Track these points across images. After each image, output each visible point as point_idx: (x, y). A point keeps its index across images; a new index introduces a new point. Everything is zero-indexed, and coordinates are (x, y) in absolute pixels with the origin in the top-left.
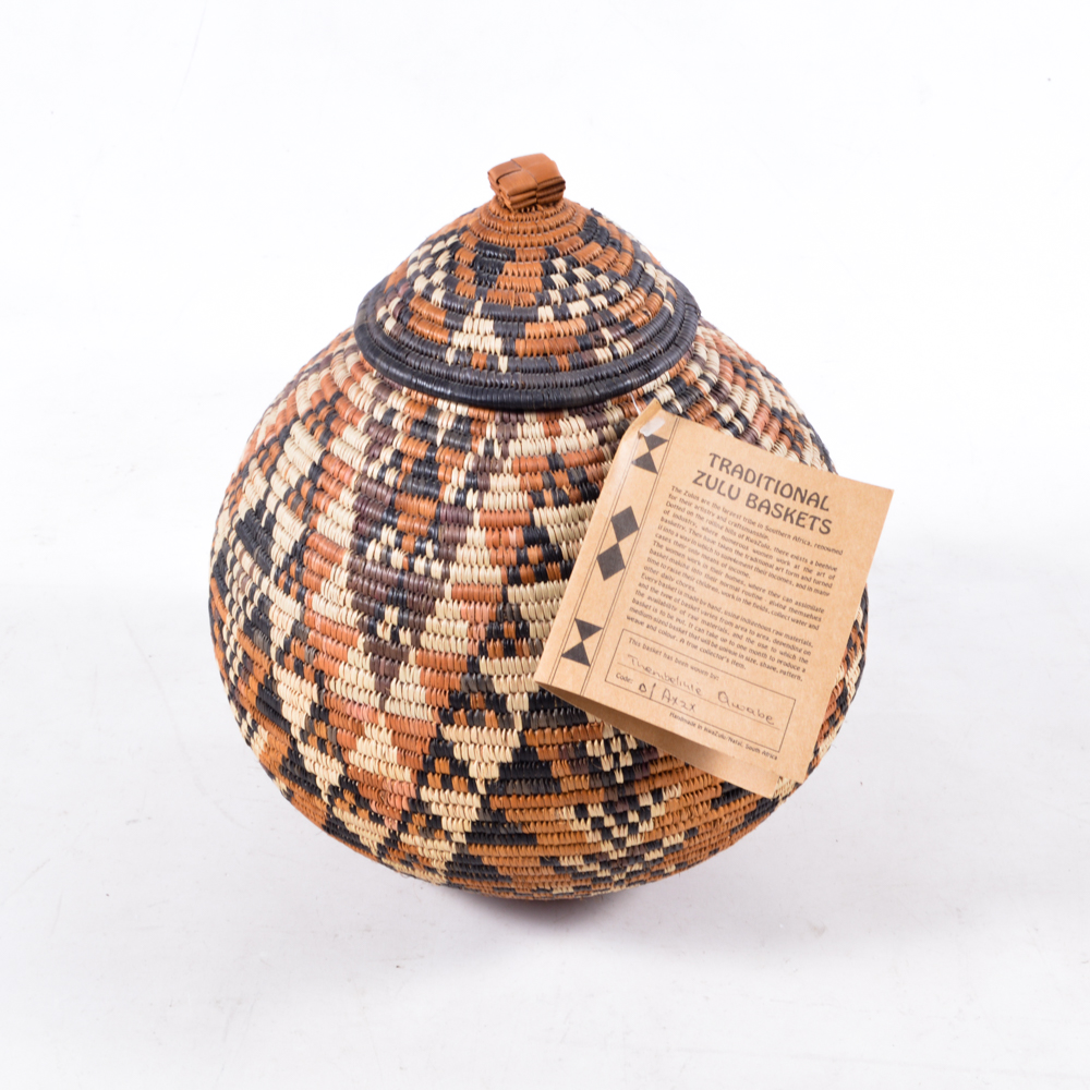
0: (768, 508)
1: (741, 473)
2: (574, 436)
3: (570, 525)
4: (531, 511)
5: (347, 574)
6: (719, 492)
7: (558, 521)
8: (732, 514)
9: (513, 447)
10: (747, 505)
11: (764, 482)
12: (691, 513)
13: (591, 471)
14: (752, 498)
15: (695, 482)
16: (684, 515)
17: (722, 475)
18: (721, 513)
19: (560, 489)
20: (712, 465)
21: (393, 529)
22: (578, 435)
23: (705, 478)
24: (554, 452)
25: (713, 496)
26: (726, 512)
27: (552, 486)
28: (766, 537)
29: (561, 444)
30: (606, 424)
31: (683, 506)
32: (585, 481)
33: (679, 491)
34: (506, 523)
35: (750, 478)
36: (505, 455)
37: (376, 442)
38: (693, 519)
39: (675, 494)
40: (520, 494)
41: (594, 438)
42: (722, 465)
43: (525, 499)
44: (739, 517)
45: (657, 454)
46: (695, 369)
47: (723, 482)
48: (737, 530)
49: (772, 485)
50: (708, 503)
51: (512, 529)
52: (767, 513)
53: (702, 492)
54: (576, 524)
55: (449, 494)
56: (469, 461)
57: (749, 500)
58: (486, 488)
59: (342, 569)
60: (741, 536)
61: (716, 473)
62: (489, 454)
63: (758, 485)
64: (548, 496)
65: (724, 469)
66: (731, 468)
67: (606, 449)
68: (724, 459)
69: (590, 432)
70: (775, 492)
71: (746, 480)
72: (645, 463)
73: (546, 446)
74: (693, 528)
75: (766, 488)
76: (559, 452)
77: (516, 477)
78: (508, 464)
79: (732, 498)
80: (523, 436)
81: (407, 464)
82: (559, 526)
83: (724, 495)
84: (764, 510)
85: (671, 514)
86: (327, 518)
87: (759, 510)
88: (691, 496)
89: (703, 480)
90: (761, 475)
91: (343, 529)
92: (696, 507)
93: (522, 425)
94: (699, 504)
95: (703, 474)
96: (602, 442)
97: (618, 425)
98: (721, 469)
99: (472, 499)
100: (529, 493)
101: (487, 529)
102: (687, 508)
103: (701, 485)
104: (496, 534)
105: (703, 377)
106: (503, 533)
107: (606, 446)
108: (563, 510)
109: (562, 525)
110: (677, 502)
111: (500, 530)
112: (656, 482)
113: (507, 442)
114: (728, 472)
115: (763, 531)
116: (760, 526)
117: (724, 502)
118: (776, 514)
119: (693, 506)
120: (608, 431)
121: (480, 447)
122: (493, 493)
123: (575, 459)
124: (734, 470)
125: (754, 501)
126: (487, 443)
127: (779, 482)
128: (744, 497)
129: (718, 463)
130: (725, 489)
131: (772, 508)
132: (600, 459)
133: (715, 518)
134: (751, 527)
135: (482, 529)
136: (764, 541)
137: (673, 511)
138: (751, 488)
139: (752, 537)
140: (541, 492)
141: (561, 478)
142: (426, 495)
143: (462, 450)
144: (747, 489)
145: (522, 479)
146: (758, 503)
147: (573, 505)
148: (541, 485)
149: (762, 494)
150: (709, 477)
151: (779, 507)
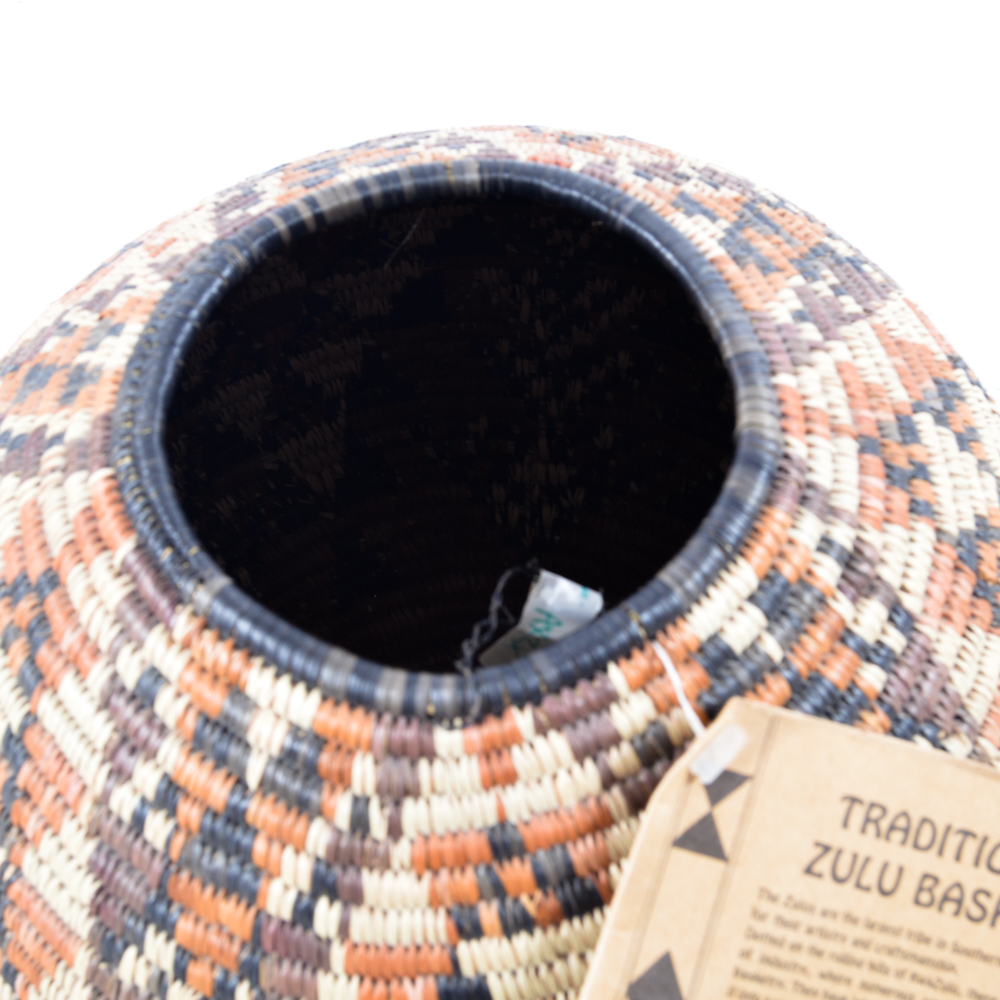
0: (959, 902)
1: (906, 831)
2: (547, 780)
3: (537, 970)
4: (454, 947)
5: (87, 991)
6: (858, 885)
7: (512, 964)
8: (884, 929)
9: (413, 813)
10: (917, 902)
11: (954, 841)
12: (796, 947)
13: (581, 853)
14: (928, 883)
15: (809, 871)
16: (784, 954)
17: (867, 845)
18: (860, 932)
19: (516, 900)
20: (845, 824)
21: (170, 938)
22: (555, 777)
23: (829, 858)
24: (503, 823)
25: (845, 898)
26: (871, 926)
27: (499, 891)
28: (951, 968)
29: (518, 802)
30: (616, 740)
31: (779, 932)
32: (570, 874)
33: (773, 898)
34: (400, 971)
35: (924, 840)
36: (395, 831)
37: (124, 740)
38: (803, 958)
39: (765, 906)
40: (430, 913)
41: (589, 776)
42: (867, 820)
43: (438, 926)
44: (896, 932)
45: (728, 815)
46: (809, 529)
47: (867, 860)
48: (894, 963)
49: (971, 847)
50: (834, 915)
51: (413, 981)
52: (957, 913)
53: (824, 893)
54: (550, 966)
55: (279, 900)
56: (319, 837)
57: (920, 889)
58: (355, 897)
59: (76, 978)
60: (900, 974)
61: (854, 842)
62: (360, 823)
63: (941, 853)
64: (488, 914)
65: (871, 828)
66: (884, 824)
67: (616, 799)
68: (873, 805)
69: (582, 764)
70: (977, 863)
71: (916, 846)
72: (702, 839)
73: (482, 809)
74: (802, 979)
75: (958, 857)
76: (513, 818)
77: (419, 877)
78: (401, 852)
79: (884, 893)
80: (433, 790)
81: (189, 812)
82: (514, 974)
83: (867, 889)
84: (950, 907)
85: (756, 956)
86: (41, 862)
87: (940, 909)
88: (799, 906)
89: (824, 866)
90: (948, 829)
91: (73, 900)
92: (810, 931)
93: (431, 762)
94: (817, 921)
95: (827, 849)
96: (609, 780)
97: (643, 736)
98: (863, 830)
99: (326, 915)
100: (449, 912)
101: (362, 979)
102: (792, 936)
103: (819, 876)
104: (381, 987)
105: (826, 544)
106: (394, 985)
107: (616, 791)
108: (522, 940)
109: (521, 973)
110: (768, 927)
111: (388, 982)
112: (724, 884)
113: (398, 804)
114: (878, 834)
115: (946, 955)
116: (942, 945)
117: (869, 905)
118: (976, 912)
119: (803, 929)
120: (621, 758)
121: (342, 809)
122: (372, 910)
123: (548, 828)
124: (892, 828)
125: (930, 890)
126: (356, 800)
127: (985, 840)
128: (909, 885)
129: (858, 814)
130: (870, 878)
131: (968, 903)
132: (602, 823)
133: (847, 948)
134: (923, 950)
135: (350, 977)
136: (948, 977)
137: (760, 948)
138: (926, 862)
139: (925, 971)
140: (473, 908)
141: (517, 872)
142: (231, 887)
143: (304, 808)
144: (918, 863)
145: (433, 881)
146: (939, 892)
147: (545, 929)
148: (473, 895)
149: (948, 871)
150: (840, 852)
151: (982, 898)
